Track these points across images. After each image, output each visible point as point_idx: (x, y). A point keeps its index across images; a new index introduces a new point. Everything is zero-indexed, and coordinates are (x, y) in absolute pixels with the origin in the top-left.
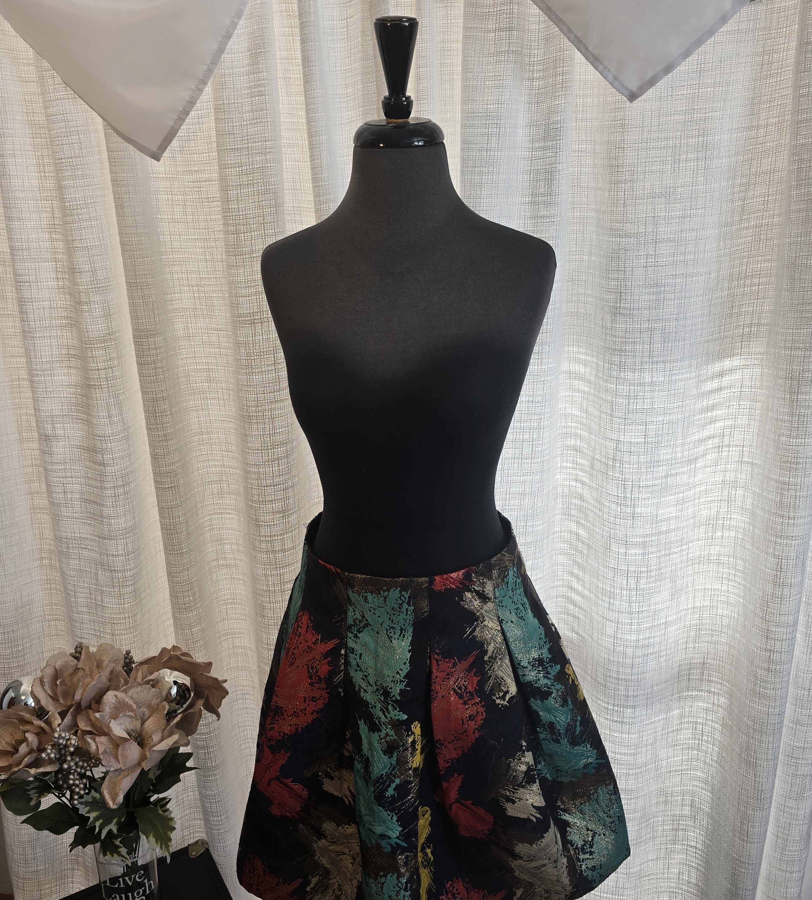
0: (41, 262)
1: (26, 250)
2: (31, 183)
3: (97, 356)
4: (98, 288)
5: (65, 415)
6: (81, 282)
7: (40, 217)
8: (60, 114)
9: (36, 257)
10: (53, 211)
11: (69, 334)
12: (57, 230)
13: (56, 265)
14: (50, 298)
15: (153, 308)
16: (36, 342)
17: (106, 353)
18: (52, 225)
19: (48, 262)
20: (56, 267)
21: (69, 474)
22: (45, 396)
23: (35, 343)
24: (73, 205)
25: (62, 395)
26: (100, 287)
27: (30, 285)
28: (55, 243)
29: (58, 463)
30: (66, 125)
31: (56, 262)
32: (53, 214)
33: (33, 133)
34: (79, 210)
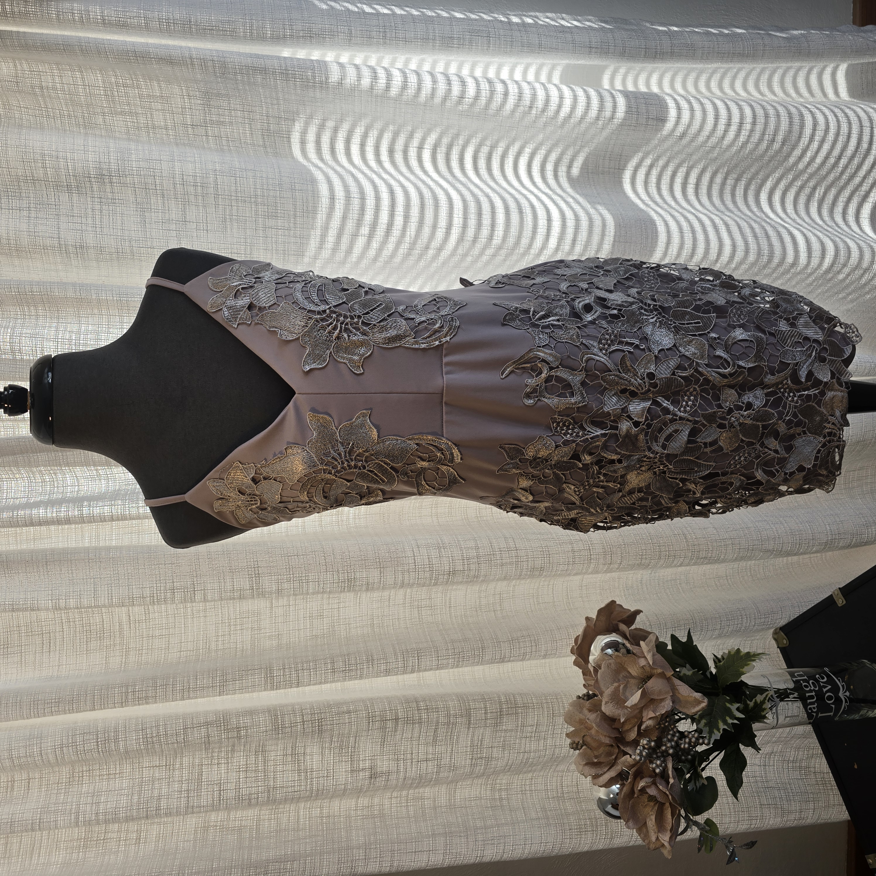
0: (202, 779)
1: (188, 794)
2: (125, 787)
3: (289, 723)
4: (224, 720)
5: (351, 758)
6: (218, 736)
7: (159, 779)
8: (55, 752)
9: (196, 784)
10: (153, 767)
11: (273, 754)
12: (172, 764)
13: (205, 765)
14: (236, 772)
15: (245, 671)
16: (278, 786)
17: (287, 714)
18: (166, 768)
19: (203, 772)
20: (207, 765)
21: (409, 756)
22: (332, 778)
23: (280, 787)
24: (143, 742)
25: (332, 761)
26: (223, 718)
27: (223, 790)
28: (184, 765)
29: (397, 766)
30: (65, 747)
31: (202, 765)
32: (156, 766)
33: (78, 784)
34: (148, 736)
